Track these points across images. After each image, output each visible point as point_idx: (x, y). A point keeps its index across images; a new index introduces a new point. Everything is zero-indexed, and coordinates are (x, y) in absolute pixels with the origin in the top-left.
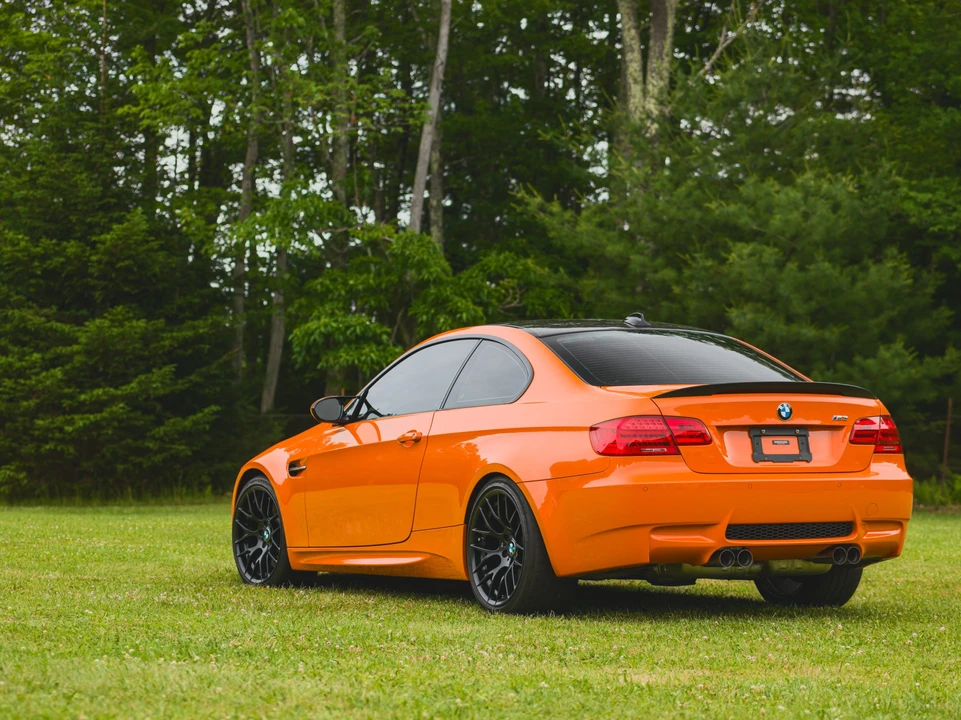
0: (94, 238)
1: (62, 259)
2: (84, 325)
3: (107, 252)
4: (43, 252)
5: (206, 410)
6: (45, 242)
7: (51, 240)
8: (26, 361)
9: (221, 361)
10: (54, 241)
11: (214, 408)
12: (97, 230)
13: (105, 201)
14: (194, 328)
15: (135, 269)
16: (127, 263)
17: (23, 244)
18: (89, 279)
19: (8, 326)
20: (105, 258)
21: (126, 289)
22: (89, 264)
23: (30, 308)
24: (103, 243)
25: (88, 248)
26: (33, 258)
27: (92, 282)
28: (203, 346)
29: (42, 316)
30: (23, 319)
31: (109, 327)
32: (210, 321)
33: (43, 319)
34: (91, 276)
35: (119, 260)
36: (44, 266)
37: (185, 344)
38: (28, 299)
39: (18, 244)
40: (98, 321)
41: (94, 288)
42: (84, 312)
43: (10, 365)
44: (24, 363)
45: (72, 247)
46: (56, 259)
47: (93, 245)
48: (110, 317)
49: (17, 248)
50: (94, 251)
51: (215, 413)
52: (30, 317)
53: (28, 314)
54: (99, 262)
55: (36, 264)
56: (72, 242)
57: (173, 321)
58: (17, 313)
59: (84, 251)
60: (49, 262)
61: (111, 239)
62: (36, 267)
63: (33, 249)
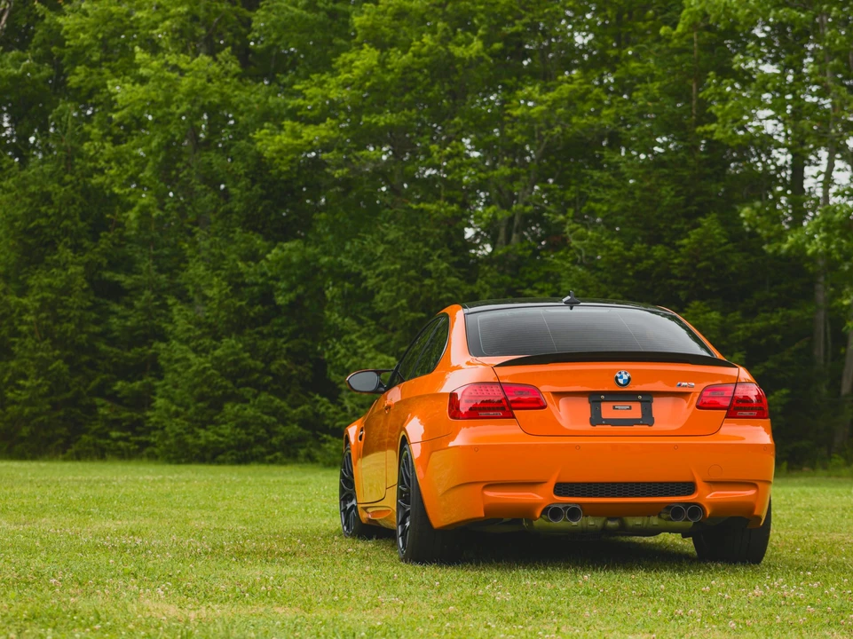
0: (678, 243)
1: (651, 262)
3: (688, 255)
4: (634, 255)
5: (776, 393)
6: (637, 246)
7: (642, 244)
9: (793, 348)
10: (645, 246)
11: (784, 391)
13: (689, 208)
14: (767, 319)
15: (713, 269)
16: (705, 263)
17: (617, 248)
18: (673, 280)
20: (687, 260)
21: (707, 287)
22: (672, 266)
24: (683, 246)
25: (673, 251)
26: (626, 260)
27: (675, 282)
28: (774, 336)
32: (780, 314)
34: (676, 277)
35: (699, 262)
36: (636, 268)
37: (760, 334)
39: (613, 249)
41: (678, 288)
45: (659, 251)
46: (646, 262)
47: (677, 249)
49: (612, 252)
50: (678, 254)
51: (787, 395)
54: (680, 264)
55: (628, 266)
56: (660, 247)
57: (750, 314)
59: (669, 254)
60: (640, 265)
61: (690, 243)
62: (628, 269)
63: (626, 253)
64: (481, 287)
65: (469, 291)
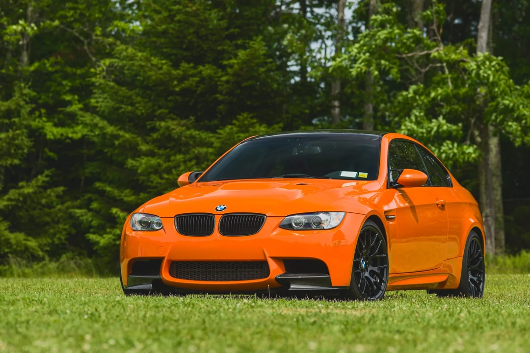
0: (225, 62)
1: (198, 80)
2: (216, 133)
3: (236, 74)
4: (181, 73)
6: (184, 65)
7: (189, 64)
8: (173, 161)
10: (192, 65)
12: (226, 55)
13: (232, 30)
15: (258, 87)
16: (250, 82)
17: (165, 67)
18: (218, 95)
19: (155, 136)
20: (233, 79)
21: (249, 103)
22: (219, 83)
23: (173, 119)
24: (231, 66)
25: (220, 70)
26: (173, 79)
27: (220, 97)
29: (182, 126)
30: (168, 128)
31: (237, 133)
33: (184, 128)
35: (244, 80)
36: (183, 85)
38: (170, 113)
39: (161, 69)
40: (228, 129)
41: (222, 102)
42: (215, 122)
43: (159, 165)
44: (170, 164)
45: (207, 70)
46: (191, 79)
47: (223, 68)
48: (237, 123)
49: (161, 72)
50: (224, 73)
52: (173, 127)
53: (171, 124)
54: (227, 82)
55: (175, 83)
56: (207, 66)
58: (163, 124)
59: (216, 73)
60: (186, 82)
61: (238, 64)
62: (175, 86)
63: (174, 72)
64: (18, 105)
65: (6, 108)
